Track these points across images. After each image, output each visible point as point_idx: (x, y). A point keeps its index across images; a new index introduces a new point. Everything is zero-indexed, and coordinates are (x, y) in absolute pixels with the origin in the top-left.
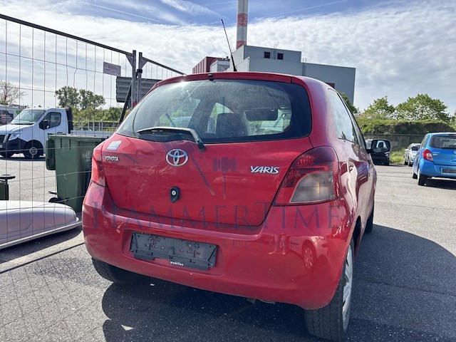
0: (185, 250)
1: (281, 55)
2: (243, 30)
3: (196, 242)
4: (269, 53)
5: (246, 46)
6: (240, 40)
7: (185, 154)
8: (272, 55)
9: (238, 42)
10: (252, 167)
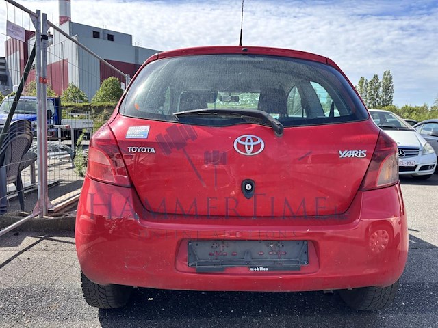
0: (265, 251)
1: (111, 37)
2: (66, 4)
3: (279, 241)
4: (99, 33)
5: (70, 22)
6: (64, 15)
7: (260, 140)
8: (101, 35)
9: (61, 17)
10: (340, 152)
